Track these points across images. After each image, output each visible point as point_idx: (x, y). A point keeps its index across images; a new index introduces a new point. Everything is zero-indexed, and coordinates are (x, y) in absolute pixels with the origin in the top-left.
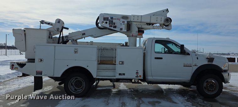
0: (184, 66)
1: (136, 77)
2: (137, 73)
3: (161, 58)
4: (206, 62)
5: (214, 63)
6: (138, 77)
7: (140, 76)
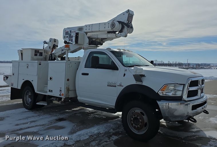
0: (108, 86)
1: (60, 95)
2: (61, 90)
3: (87, 74)
4: (134, 82)
5: (145, 83)
6: (61, 95)
7: (63, 95)
